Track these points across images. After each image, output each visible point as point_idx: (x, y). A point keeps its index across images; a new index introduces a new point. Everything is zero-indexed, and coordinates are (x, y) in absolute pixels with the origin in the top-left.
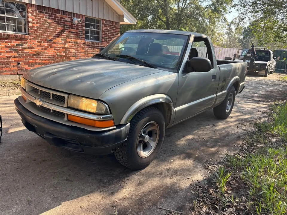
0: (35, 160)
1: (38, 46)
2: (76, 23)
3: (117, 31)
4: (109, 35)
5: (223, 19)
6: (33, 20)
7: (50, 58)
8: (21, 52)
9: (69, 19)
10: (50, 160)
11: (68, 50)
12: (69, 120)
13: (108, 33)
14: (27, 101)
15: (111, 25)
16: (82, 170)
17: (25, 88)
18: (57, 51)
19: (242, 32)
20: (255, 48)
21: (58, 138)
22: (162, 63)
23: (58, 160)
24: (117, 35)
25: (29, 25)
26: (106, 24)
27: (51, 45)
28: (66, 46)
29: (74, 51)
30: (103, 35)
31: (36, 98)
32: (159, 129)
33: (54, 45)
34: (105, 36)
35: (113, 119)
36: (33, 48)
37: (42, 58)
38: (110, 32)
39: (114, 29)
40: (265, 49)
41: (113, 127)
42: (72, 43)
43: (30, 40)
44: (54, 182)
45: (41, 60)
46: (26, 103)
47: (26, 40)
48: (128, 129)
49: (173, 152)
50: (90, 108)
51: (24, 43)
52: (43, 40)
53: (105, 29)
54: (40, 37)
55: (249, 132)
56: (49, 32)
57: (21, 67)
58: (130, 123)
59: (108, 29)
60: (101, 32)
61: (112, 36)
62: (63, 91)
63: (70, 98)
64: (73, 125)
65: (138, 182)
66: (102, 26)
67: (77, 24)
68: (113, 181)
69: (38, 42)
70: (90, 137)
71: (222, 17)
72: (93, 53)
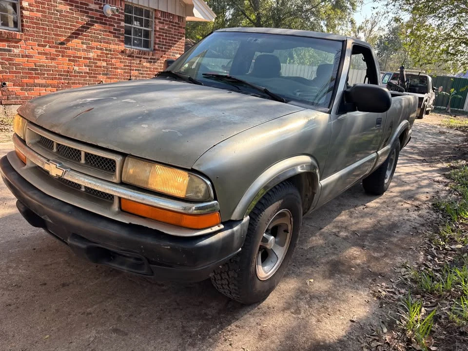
0: (45, 284)
1: (39, 53)
2: (109, 14)
3: (181, 33)
4: (166, 39)
5: (350, 22)
6: (30, 5)
7: (61, 75)
8: (9, 63)
9: (97, 7)
10: (75, 283)
11: (94, 63)
12: (122, 211)
13: (166, 36)
14: (28, 164)
15: (170, 22)
16: (143, 307)
17: (24, 136)
18: (73, 63)
19: (376, 45)
20: (406, 72)
21: (98, 247)
22: (298, 93)
23: (91, 284)
24: (180, 39)
25: (23, 13)
26: (162, 18)
27: (63, 52)
28: (91, 55)
29: (104, 64)
30: (157, 38)
31: (48, 160)
32: (292, 223)
33: (69, 52)
34: (160, 41)
35: (219, 211)
36: (31, 57)
37: (46, 76)
38: (169, 34)
39: (175, 29)
40: (420, 73)
41: (219, 226)
42: (101, 49)
43: (25, 41)
44: (88, 336)
45: (44, 78)
46: (26, 167)
47: (16, 42)
48: (246, 228)
49: (308, 261)
50: (172, 186)
51: (14, 47)
52: (48, 42)
53: (160, 28)
54: (42, 36)
55: (429, 219)
56: (61, 27)
57: (8, 90)
58: (248, 217)
59: (166, 27)
60: (153, 33)
61: (172, 40)
62: (111, 147)
63: (127, 164)
64: (133, 223)
65: (259, 330)
66: (155, 22)
67: (110, 16)
68: (209, 331)
69: (39, 45)
70: (172, 249)
71: (347, 17)
72: (138, 70)
